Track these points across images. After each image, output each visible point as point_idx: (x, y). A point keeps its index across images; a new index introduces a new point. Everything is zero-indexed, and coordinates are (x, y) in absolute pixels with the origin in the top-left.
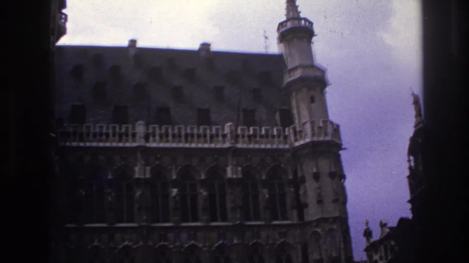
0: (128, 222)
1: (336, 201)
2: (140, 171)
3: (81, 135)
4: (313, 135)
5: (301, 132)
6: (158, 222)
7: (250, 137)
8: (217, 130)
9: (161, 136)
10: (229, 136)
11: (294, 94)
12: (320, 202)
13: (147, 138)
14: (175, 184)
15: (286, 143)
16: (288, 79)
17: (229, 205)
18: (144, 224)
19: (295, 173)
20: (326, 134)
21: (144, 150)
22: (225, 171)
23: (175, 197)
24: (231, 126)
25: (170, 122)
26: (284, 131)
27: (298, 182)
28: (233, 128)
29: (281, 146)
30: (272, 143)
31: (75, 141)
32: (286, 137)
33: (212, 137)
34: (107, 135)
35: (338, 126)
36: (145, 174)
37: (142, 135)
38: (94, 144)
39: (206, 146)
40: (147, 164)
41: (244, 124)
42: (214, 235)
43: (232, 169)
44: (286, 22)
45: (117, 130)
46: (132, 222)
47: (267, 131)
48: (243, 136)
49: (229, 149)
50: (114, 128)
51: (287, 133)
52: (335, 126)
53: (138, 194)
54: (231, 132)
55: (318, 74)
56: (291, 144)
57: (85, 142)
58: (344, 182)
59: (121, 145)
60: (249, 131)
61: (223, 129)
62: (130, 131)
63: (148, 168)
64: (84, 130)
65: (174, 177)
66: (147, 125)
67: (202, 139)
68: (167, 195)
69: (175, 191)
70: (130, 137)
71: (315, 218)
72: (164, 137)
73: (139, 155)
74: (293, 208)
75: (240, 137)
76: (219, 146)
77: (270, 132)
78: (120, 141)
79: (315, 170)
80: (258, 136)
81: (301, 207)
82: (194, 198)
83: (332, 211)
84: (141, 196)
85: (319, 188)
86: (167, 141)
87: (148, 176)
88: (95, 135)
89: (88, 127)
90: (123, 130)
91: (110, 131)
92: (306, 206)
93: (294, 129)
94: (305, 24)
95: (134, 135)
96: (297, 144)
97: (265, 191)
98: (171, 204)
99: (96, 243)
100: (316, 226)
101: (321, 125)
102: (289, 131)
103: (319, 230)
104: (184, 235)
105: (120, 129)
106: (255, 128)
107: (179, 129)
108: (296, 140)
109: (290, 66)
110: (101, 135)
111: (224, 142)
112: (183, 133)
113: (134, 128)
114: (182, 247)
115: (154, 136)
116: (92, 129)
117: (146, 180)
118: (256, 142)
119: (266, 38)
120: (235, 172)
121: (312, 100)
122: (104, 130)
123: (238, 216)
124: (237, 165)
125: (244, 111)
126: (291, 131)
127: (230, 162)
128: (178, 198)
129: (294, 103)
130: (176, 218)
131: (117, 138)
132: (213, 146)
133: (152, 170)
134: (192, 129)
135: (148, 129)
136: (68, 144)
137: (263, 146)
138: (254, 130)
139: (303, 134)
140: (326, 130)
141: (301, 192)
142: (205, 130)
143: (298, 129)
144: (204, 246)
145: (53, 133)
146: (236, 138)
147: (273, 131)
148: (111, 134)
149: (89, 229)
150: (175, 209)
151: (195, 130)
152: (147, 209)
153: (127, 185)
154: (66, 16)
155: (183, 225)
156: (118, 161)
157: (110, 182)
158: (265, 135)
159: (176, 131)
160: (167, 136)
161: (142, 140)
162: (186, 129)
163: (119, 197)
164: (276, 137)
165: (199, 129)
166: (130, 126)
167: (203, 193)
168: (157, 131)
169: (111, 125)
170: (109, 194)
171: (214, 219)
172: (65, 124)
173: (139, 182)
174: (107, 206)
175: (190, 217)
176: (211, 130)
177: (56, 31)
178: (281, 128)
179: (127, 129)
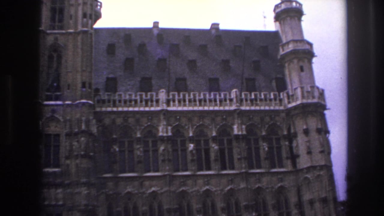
0: (155, 171)
1: (322, 152)
2: (163, 130)
3: (114, 101)
4: (303, 97)
5: (293, 95)
6: (178, 171)
7: (252, 100)
8: (225, 95)
9: (179, 101)
10: (235, 100)
11: (286, 65)
12: (309, 153)
13: (168, 103)
14: (191, 140)
15: (281, 105)
16: (281, 52)
17: (236, 156)
18: (166, 173)
19: (289, 130)
20: (314, 97)
21: (166, 113)
22: (232, 129)
23: (191, 151)
24: (236, 92)
25: (186, 89)
26: (279, 96)
27: (291, 137)
28: (238, 93)
29: (277, 108)
30: (270, 106)
31: (109, 106)
32: (281, 100)
33: (221, 101)
34: (136, 101)
35: (323, 90)
36: (167, 132)
37: (165, 101)
38: (125, 109)
39: (216, 108)
40: (168, 124)
41: (247, 90)
42: (224, 181)
43: (238, 127)
44: (280, 4)
45: (144, 97)
46: (158, 171)
47: (265, 95)
48: (246, 100)
49: (235, 110)
50: (141, 95)
51: (282, 97)
52: (321, 91)
53: (162, 148)
54: (236, 97)
55: (307, 47)
56: (285, 106)
57: (117, 107)
58: (329, 136)
59: (147, 109)
60: (251, 95)
61: (230, 95)
62: (154, 98)
63: (169, 128)
64: (117, 98)
65: (191, 134)
66: (168, 93)
67: (213, 103)
68: (185, 150)
69: (192, 146)
70: (154, 103)
71: (305, 166)
72: (181, 102)
73: (162, 117)
74: (287, 158)
75: (244, 101)
76: (227, 108)
77: (268, 96)
78: (146, 105)
79: (305, 127)
80: (258, 100)
81: (294, 158)
82: (207, 151)
83: (319, 160)
84: (164, 150)
85: (309, 141)
86: (185, 105)
87: (170, 134)
88: (125, 102)
89: (120, 95)
91: (138, 98)
92: (298, 156)
93: (288, 93)
94: (296, 5)
95: (157, 101)
96: (290, 106)
97: (265, 144)
98: (189, 157)
99: (129, 190)
100: (307, 173)
101: (309, 89)
102: (283, 95)
103: (308, 176)
104: (200, 182)
105: (146, 96)
106: (256, 93)
107: (195, 96)
108: (289, 103)
109: (284, 41)
110: (130, 101)
111: (231, 105)
112: (197, 98)
113: (157, 95)
114: (198, 191)
115: (174, 101)
116: (123, 96)
117: (168, 137)
118: (257, 105)
119: (265, 17)
120: (240, 129)
121: (302, 69)
122: (133, 97)
123: (244, 165)
124: (242, 124)
125: (246, 79)
126: (285, 95)
127: (236, 121)
128: (194, 152)
129: (287, 72)
130: (193, 168)
131: (144, 103)
132: (222, 108)
133: (172, 129)
134: (205, 95)
135: (168, 96)
136: (104, 109)
137: (262, 108)
138: (256, 95)
139: (295, 97)
140: (313, 93)
141: (294, 145)
142: (215, 95)
143: (291, 93)
145: (91, 100)
146: (241, 101)
147: (270, 96)
148: (139, 101)
149: (122, 177)
150: (192, 161)
151: (207, 96)
152: (169, 160)
153: (153, 141)
154: (101, 3)
155: (199, 173)
156: (145, 122)
157: (139, 140)
158: (264, 99)
159: (192, 96)
160: (185, 101)
161: (165, 105)
162: (199, 95)
163: (146, 151)
164: (273, 100)
165: (210, 95)
166: (154, 94)
167: (215, 147)
168: (177, 97)
169: (139, 93)
170: (138, 149)
171: (224, 168)
172: (101, 93)
173: (162, 139)
174: (136, 159)
175: (204, 167)
176: (220, 95)
177: (93, 17)
178: (277, 93)
179: (152, 96)
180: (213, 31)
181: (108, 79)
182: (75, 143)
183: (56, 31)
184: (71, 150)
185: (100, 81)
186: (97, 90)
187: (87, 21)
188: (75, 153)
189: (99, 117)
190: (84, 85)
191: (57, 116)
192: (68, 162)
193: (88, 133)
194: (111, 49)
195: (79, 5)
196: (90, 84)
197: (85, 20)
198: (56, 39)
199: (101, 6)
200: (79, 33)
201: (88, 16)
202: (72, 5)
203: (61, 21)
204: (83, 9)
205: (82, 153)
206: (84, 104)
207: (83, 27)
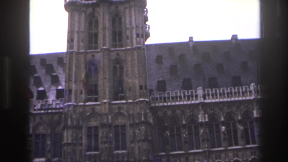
0: (197, 149)
2: (202, 118)
3: (165, 99)
6: (215, 147)
8: (246, 88)
9: (213, 95)
10: (253, 92)
13: (204, 97)
14: (223, 123)
18: (206, 149)
21: (204, 105)
22: (253, 113)
23: (224, 132)
24: (254, 85)
25: (216, 86)
31: (161, 102)
33: (243, 93)
34: (180, 97)
36: (205, 119)
37: (202, 95)
38: (173, 103)
39: (240, 99)
42: (248, 153)
43: (257, 112)
45: (186, 93)
46: (199, 149)
49: (254, 99)
50: (184, 93)
53: (202, 131)
54: (254, 89)
57: (167, 103)
59: (189, 102)
61: (249, 88)
62: (194, 94)
63: (207, 115)
64: (166, 95)
65: (222, 120)
66: (204, 89)
67: (237, 95)
68: (219, 131)
69: (223, 128)
70: (194, 98)
72: (214, 95)
73: (200, 108)
75: (260, 91)
76: (248, 98)
78: (189, 100)
82: (235, 131)
84: (203, 132)
86: (217, 98)
87: (207, 120)
88: (173, 98)
89: (169, 93)
91: (182, 95)
95: (196, 96)
98: (222, 136)
104: (231, 154)
105: (188, 93)
107: (223, 90)
110: (177, 97)
111: (251, 96)
112: (226, 92)
113: (196, 92)
114: (230, 161)
115: (209, 95)
116: (171, 94)
117: (206, 122)
122: (178, 94)
124: (259, 109)
127: (255, 108)
130: (226, 144)
131: (186, 98)
132: (244, 98)
133: (209, 116)
134: (231, 89)
135: (204, 91)
136: (157, 105)
142: (238, 89)
144: (243, 160)
145: (147, 98)
146: (258, 92)
148: (183, 97)
149: (174, 154)
150: (224, 139)
151: (233, 90)
152: (208, 140)
153: (195, 127)
154: (149, 26)
155: (230, 148)
156: (188, 112)
157: (184, 126)
159: (221, 91)
160: (216, 95)
161: (202, 99)
162: (227, 90)
163: (190, 134)
165: (235, 89)
166: (194, 91)
167: (241, 128)
168: (210, 92)
169: (182, 91)
170: (184, 133)
171: (248, 143)
172: (154, 93)
173: (201, 124)
174: (183, 141)
175: (233, 143)
176: (242, 89)
177: (144, 35)
179: (192, 92)
180: (234, 41)
181: (159, 82)
182: (137, 131)
183: (118, 49)
184: (135, 136)
185: (153, 84)
186: (151, 91)
187: (140, 40)
188: (138, 138)
189: (154, 110)
190: (141, 87)
191: (122, 111)
192: (133, 145)
193: (146, 123)
194: (159, 60)
195: (133, 28)
196: (146, 87)
197: (138, 39)
198: (118, 55)
199: (149, 28)
200: (135, 49)
201: (140, 36)
202: (128, 28)
203: (120, 40)
204: (136, 31)
205: (143, 138)
206: (142, 101)
207: (137, 44)
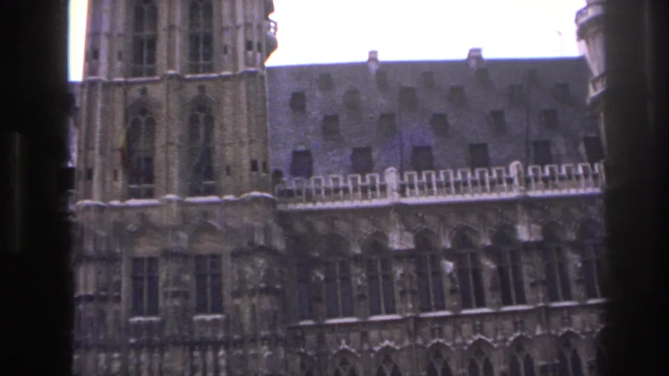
0: (388, 312)
2: (398, 240)
3: (309, 193)
6: (429, 310)
7: (545, 180)
8: (499, 172)
9: (421, 188)
10: (516, 181)
11: (602, 115)
13: (402, 190)
14: (449, 255)
15: (596, 185)
16: (592, 94)
17: (527, 280)
18: (409, 315)
21: (400, 208)
22: (514, 231)
23: (450, 275)
24: (518, 166)
25: (430, 166)
26: (593, 169)
28: (521, 169)
29: (590, 191)
30: (577, 187)
31: (301, 201)
32: (595, 177)
33: (492, 183)
34: (346, 190)
36: (407, 243)
37: (395, 187)
38: (329, 205)
39: (485, 196)
40: (407, 228)
41: (536, 163)
42: (508, 324)
43: (523, 228)
44: (586, 8)
45: (359, 182)
46: (393, 312)
47: (568, 170)
48: (536, 179)
49: (518, 198)
50: (354, 180)
51: (597, 171)
53: (399, 272)
54: (519, 174)
57: (314, 202)
59: (366, 203)
60: (543, 171)
61: (508, 172)
62: (378, 183)
63: (411, 235)
64: (313, 186)
65: (448, 245)
66: (401, 173)
67: (480, 187)
68: (438, 273)
69: (450, 265)
70: (378, 192)
72: (427, 188)
73: (392, 215)
75: (533, 180)
76: (504, 195)
77: (573, 171)
78: (365, 197)
80: (557, 178)
82: (477, 273)
84: (402, 275)
86: (431, 193)
87: (412, 246)
88: (328, 191)
89: (318, 181)
90: (368, 182)
91: (350, 184)
95: (383, 188)
97: (575, 256)
98: (447, 285)
99: (344, 346)
102: (599, 168)
104: (467, 327)
105: (364, 180)
106: (552, 166)
107: (447, 175)
110: (337, 190)
111: (510, 190)
112: (452, 179)
113: (382, 179)
114: (464, 344)
115: (412, 187)
116: (323, 181)
117: (409, 251)
118: (555, 187)
120: (530, 232)
122: (341, 184)
123: (541, 295)
125: (536, 144)
126: (602, 167)
127: (520, 216)
128: (455, 276)
129: (602, 128)
130: (454, 304)
131: (360, 193)
132: (494, 196)
133: (416, 238)
134: (464, 174)
135: (402, 178)
136: (291, 207)
137: (564, 192)
138: (551, 170)
142: (482, 174)
144: (495, 341)
145: (267, 192)
146: (527, 182)
147: (577, 170)
148: (351, 188)
149: (333, 326)
150: (453, 291)
151: (469, 175)
152: (413, 293)
153: (383, 261)
154: (275, 23)
155: (465, 312)
156: (366, 228)
157: (356, 259)
158: (567, 176)
159: (442, 178)
160: (430, 186)
161: (396, 194)
162: (455, 175)
163: (371, 278)
164: (583, 177)
165: (473, 174)
166: (377, 176)
167: (488, 264)
168: (416, 180)
169: (350, 176)
170: (357, 275)
171: (507, 302)
172: (285, 179)
173: (399, 255)
174: (356, 293)
175: (474, 301)
176: (490, 174)
177: (264, 46)
178: (588, 165)
179: (373, 179)
180: (473, 63)
181: (296, 154)
182: (248, 269)
183: (200, 76)
184: (242, 281)
185: (281, 158)
186: (278, 174)
187: (254, 55)
188: (250, 287)
189: (284, 219)
190: (254, 166)
191: (211, 222)
192: (238, 302)
193: (268, 251)
194: (298, 102)
195: (238, 27)
196: (265, 165)
197: (250, 53)
198: (202, 89)
199: (276, 29)
200: (242, 75)
201: (255, 47)
202: (227, 29)
203: (208, 56)
204: (245, 33)
205: (262, 285)
206: (256, 199)
207: (247, 64)
